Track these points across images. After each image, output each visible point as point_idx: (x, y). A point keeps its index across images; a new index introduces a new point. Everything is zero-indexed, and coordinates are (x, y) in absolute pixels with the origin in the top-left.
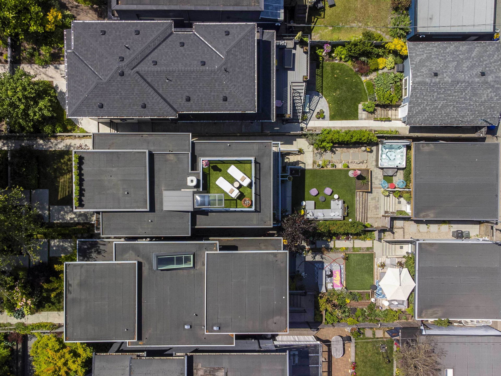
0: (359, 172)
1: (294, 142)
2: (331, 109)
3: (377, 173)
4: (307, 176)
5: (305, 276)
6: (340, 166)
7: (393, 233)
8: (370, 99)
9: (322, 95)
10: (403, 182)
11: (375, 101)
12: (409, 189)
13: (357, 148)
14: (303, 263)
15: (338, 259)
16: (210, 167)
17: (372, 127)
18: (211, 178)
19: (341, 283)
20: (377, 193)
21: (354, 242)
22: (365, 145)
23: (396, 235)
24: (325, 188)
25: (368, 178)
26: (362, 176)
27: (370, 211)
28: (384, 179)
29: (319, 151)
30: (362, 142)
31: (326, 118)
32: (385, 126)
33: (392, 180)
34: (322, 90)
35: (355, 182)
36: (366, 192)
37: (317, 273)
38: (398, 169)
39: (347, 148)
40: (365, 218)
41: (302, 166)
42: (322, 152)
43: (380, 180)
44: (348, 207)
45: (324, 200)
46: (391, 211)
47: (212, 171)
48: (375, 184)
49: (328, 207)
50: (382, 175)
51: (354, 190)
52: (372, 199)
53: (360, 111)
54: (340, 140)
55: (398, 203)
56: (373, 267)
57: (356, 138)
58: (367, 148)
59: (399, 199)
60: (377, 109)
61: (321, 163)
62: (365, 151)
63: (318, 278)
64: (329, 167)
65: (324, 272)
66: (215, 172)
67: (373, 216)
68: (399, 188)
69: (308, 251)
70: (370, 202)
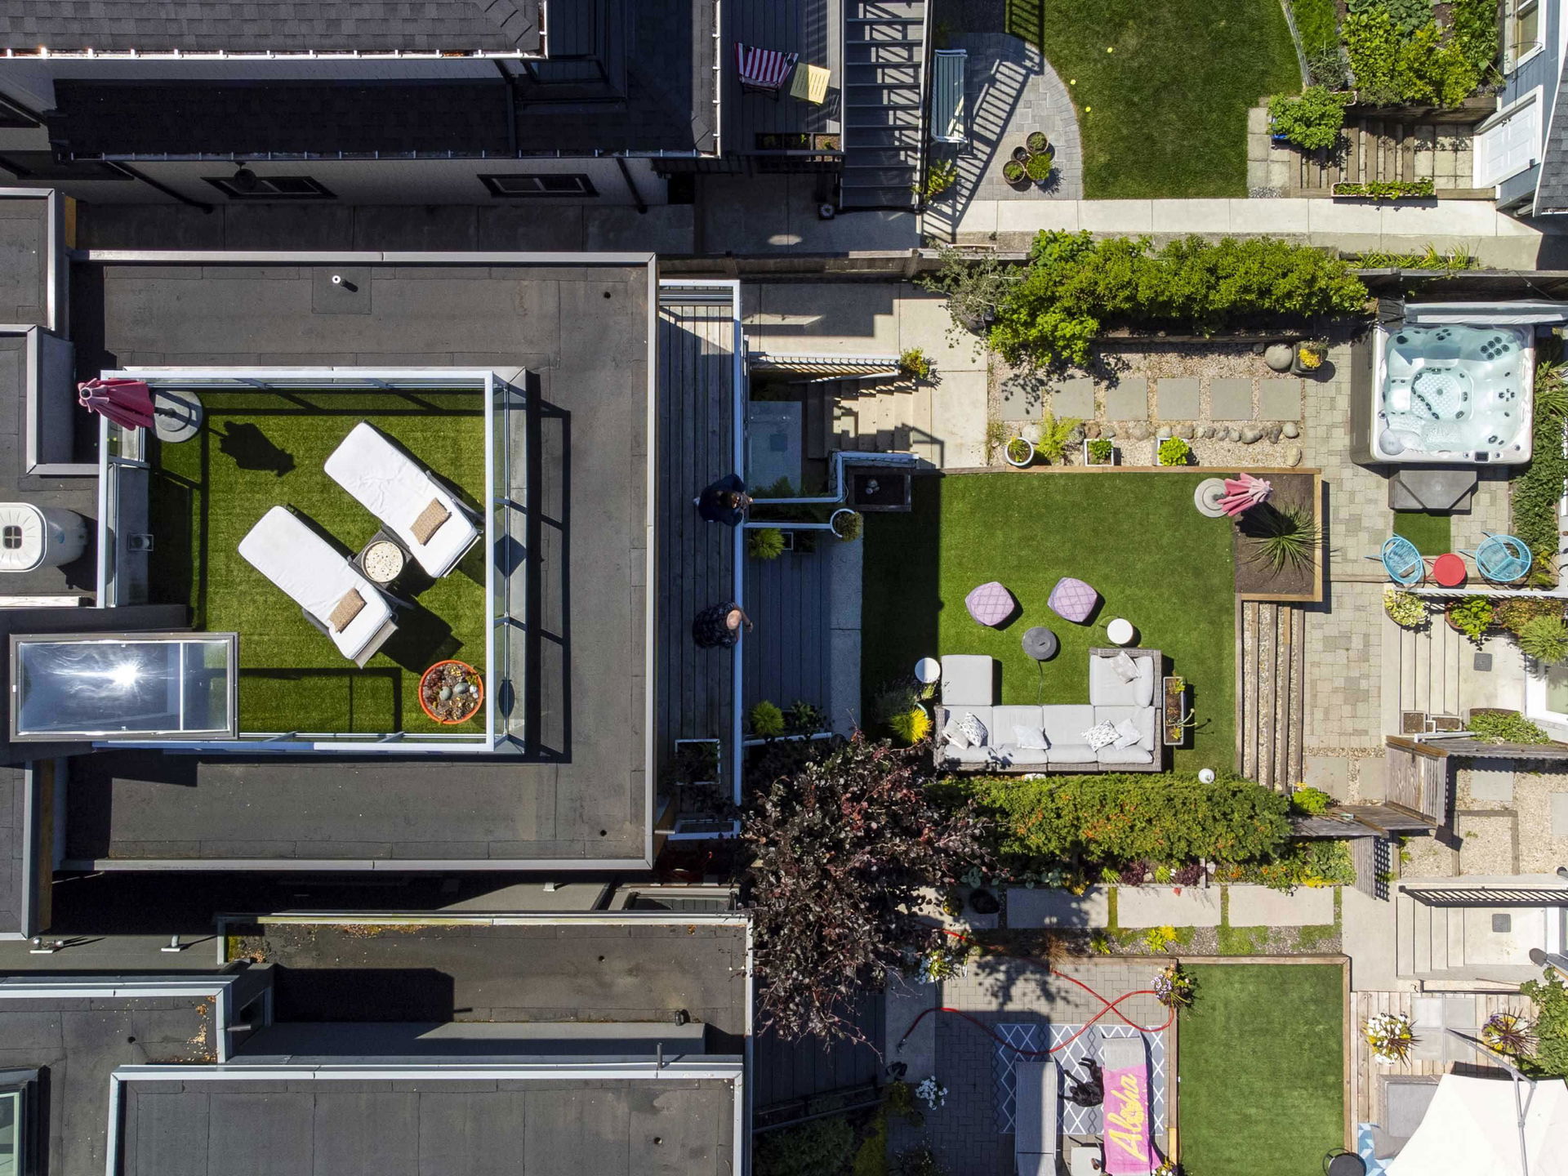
0: (1258, 489)
1: (880, 320)
2: (1095, 136)
3: (1359, 498)
4: (953, 514)
5: (938, 1098)
6: (1141, 457)
7: (1455, 843)
8: (1316, 80)
9: (1042, 53)
10: (1508, 546)
11: (1345, 87)
12: (1544, 587)
13: (1240, 350)
14: (929, 1021)
15: (1132, 1000)
16: (214, 443)
17: (1325, 235)
18: (217, 513)
19: (1152, 1142)
20: (1358, 608)
21: (1224, 896)
22: (1289, 333)
23: (1469, 851)
24: (1055, 582)
25: (1311, 523)
26: (1273, 512)
27: (1319, 714)
28: (1398, 529)
29: (1025, 369)
30: (1271, 312)
31: (1063, 185)
32: (1399, 231)
33: (1446, 536)
34: (1041, 26)
35: (1234, 548)
36: (1293, 605)
37: (1012, 1080)
38: (1485, 470)
39: (1186, 350)
40: (1293, 757)
41: (921, 452)
42: (1041, 373)
43: (1376, 537)
44: (1190, 691)
45: (1048, 647)
46: (1437, 711)
47: (223, 466)
48: (1345, 560)
49: (1075, 690)
50: (1384, 505)
51: (1225, 595)
52: (1330, 644)
53: (1257, 143)
54: (1143, 295)
55: (1477, 667)
56: (1340, 1044)
57: (1239, 281)
58: (1304, 352)
59: (1479, 645)
60: (1353, 139)
61: (1031, 435)
62: (1286, 369)
63: (1012, 1107)
64: (1081, 463)
65: (1050, 1076)
66: (249, 475)
67: (1334, 741)
68: (1488, 581)
69: (961, 954)
70: (1318, 664)
